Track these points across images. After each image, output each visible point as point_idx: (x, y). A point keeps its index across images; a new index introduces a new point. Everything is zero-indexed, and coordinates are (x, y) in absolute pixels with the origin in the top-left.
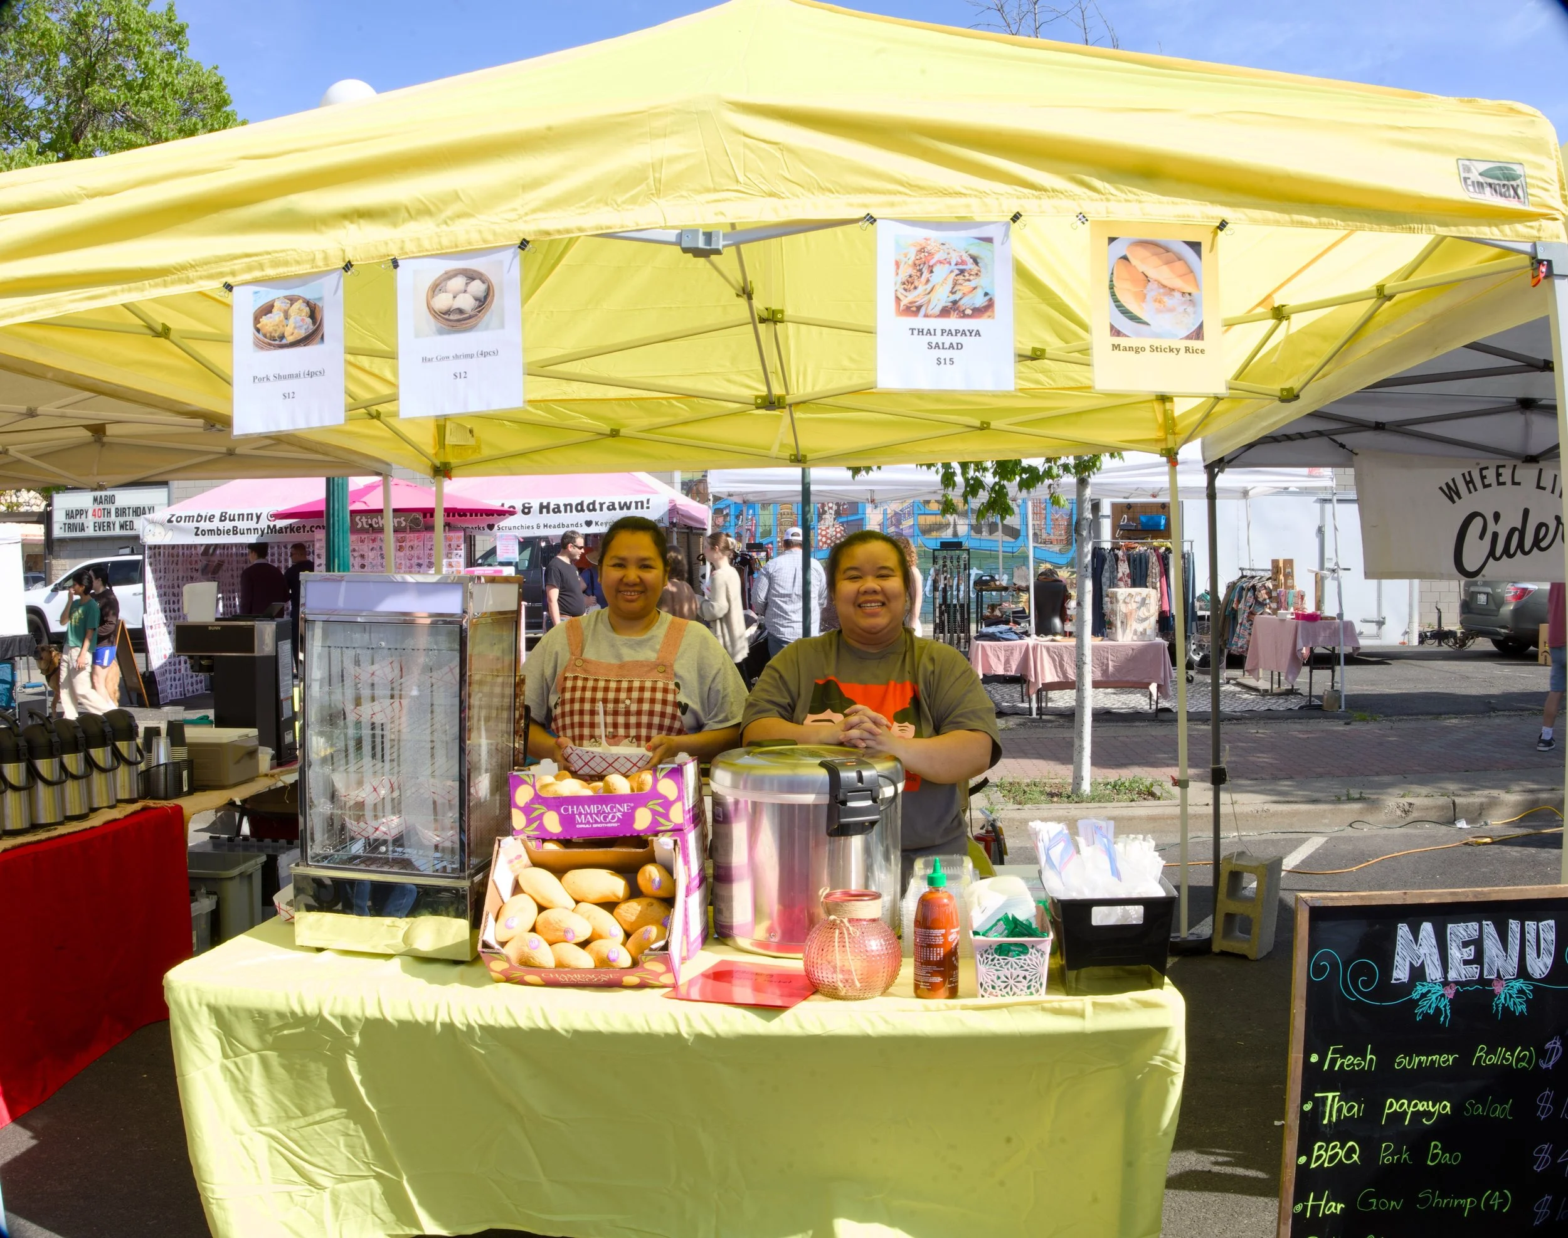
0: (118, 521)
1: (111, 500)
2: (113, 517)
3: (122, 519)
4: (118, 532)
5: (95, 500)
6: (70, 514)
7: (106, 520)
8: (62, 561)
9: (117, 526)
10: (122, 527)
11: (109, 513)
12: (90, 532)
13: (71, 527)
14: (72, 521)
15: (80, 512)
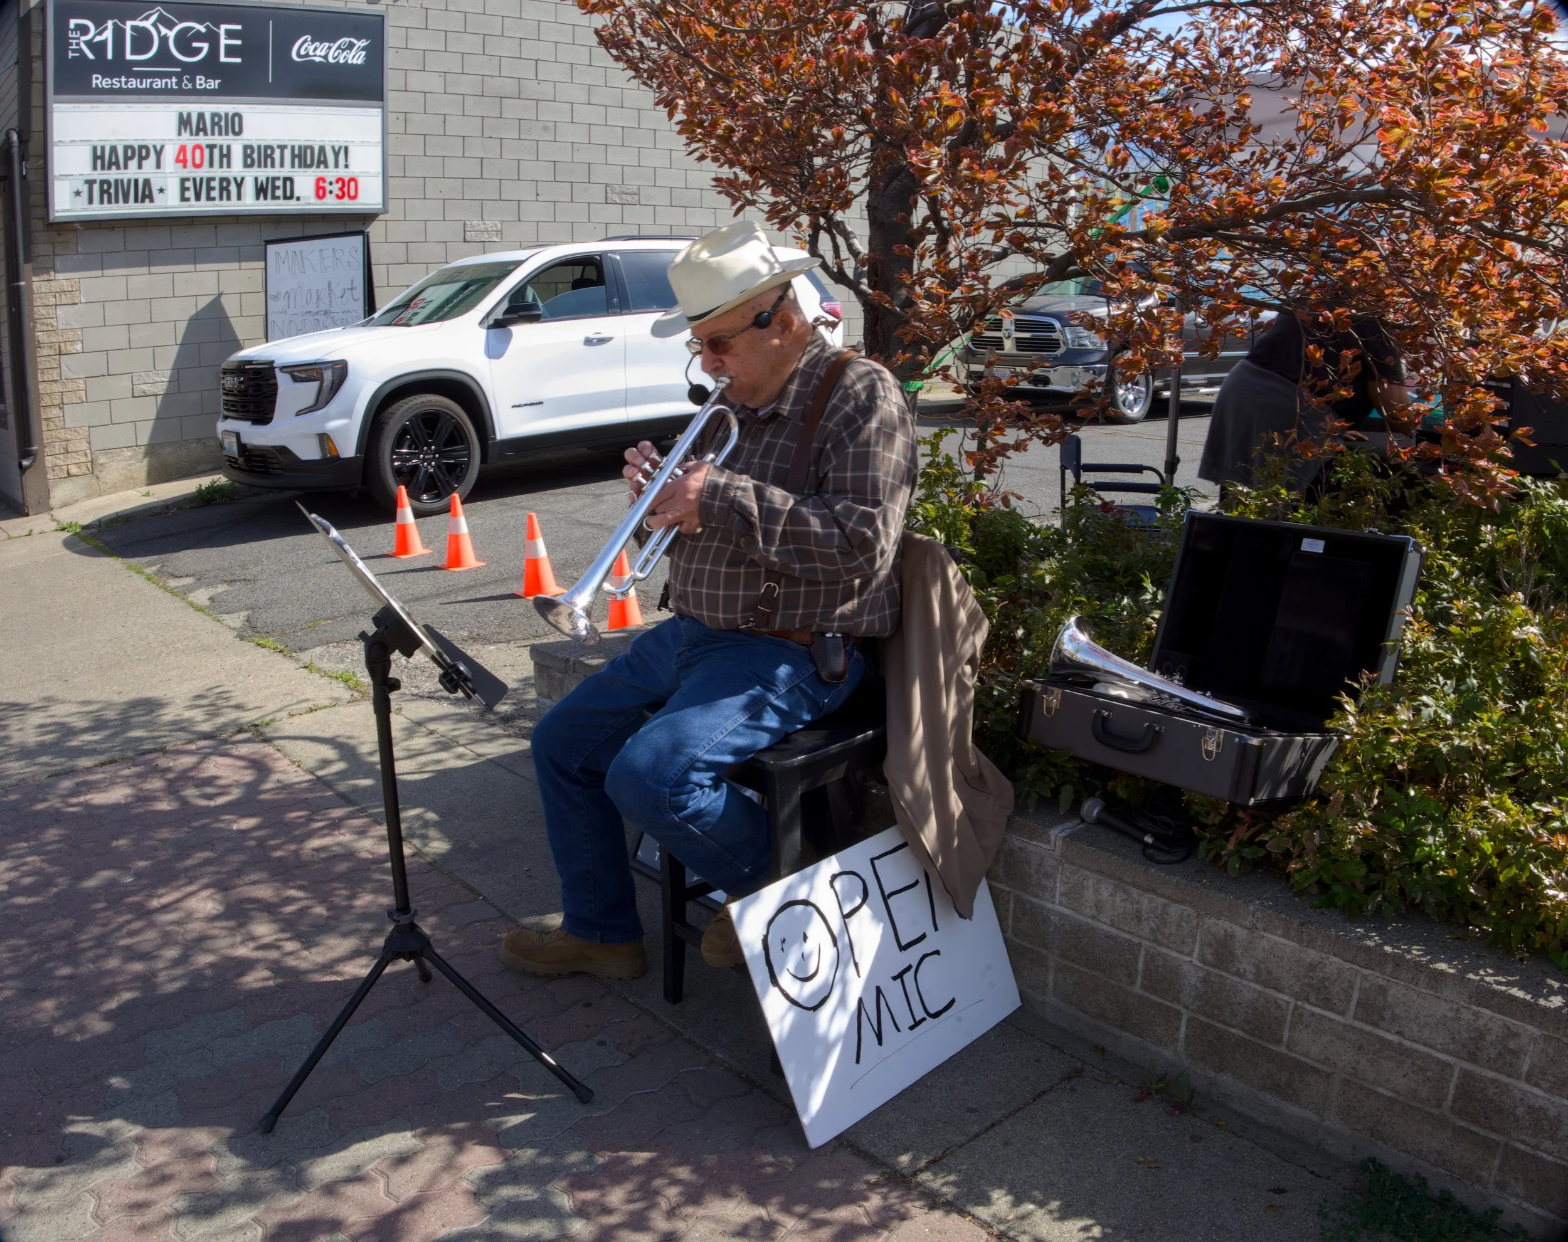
0: (251, 176)
1: (234, 124)
2: (237, 168)
3: (263, 174)
4: (249, 203)
5: (184, 122)
6: (102, 157)
7: (218, 172)
8: (62, 279)
9: (249, 189)
10: (261, 191)
11: (226, 156)
12: (169, 202)
13: (108, 191)
14: (112, 175)
15: (140, 153)
